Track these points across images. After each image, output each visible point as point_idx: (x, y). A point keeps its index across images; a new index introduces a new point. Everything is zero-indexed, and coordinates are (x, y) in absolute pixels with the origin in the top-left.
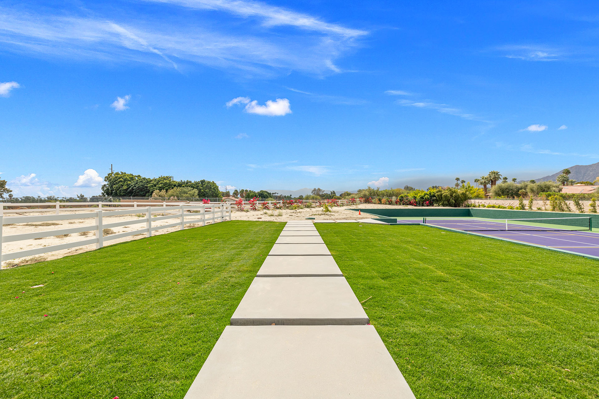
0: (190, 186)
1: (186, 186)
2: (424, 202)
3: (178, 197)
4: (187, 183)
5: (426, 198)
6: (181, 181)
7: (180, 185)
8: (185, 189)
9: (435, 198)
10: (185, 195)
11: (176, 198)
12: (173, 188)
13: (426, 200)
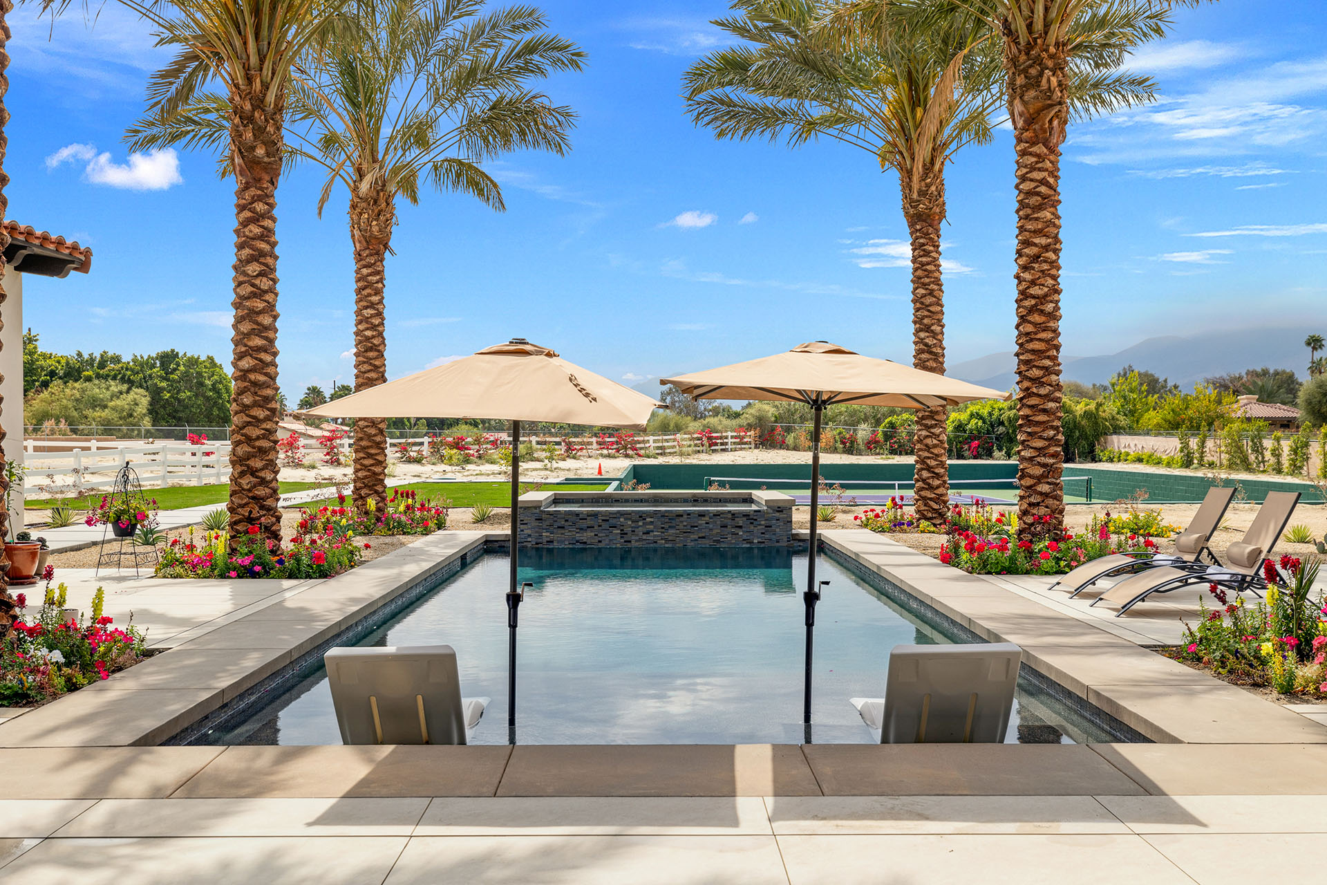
0: (114, 378)
1: (98, 376)
2: (965, 442)
3: (71, 422)
4: (102, 365)
5: (971, 430)
6: (80, 354)
7: (72, 373)
8: (97, 390)
9: (1001, 429)
10: (99, 414)
11: (63, 425)
12: (45, 385)
13: (972, 437)
